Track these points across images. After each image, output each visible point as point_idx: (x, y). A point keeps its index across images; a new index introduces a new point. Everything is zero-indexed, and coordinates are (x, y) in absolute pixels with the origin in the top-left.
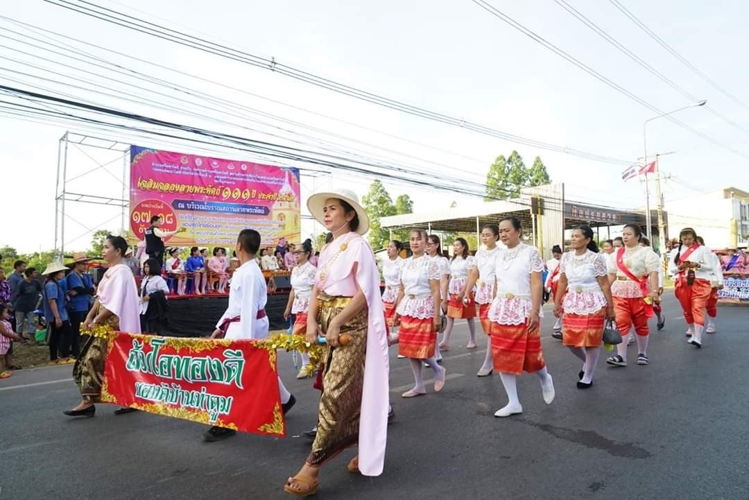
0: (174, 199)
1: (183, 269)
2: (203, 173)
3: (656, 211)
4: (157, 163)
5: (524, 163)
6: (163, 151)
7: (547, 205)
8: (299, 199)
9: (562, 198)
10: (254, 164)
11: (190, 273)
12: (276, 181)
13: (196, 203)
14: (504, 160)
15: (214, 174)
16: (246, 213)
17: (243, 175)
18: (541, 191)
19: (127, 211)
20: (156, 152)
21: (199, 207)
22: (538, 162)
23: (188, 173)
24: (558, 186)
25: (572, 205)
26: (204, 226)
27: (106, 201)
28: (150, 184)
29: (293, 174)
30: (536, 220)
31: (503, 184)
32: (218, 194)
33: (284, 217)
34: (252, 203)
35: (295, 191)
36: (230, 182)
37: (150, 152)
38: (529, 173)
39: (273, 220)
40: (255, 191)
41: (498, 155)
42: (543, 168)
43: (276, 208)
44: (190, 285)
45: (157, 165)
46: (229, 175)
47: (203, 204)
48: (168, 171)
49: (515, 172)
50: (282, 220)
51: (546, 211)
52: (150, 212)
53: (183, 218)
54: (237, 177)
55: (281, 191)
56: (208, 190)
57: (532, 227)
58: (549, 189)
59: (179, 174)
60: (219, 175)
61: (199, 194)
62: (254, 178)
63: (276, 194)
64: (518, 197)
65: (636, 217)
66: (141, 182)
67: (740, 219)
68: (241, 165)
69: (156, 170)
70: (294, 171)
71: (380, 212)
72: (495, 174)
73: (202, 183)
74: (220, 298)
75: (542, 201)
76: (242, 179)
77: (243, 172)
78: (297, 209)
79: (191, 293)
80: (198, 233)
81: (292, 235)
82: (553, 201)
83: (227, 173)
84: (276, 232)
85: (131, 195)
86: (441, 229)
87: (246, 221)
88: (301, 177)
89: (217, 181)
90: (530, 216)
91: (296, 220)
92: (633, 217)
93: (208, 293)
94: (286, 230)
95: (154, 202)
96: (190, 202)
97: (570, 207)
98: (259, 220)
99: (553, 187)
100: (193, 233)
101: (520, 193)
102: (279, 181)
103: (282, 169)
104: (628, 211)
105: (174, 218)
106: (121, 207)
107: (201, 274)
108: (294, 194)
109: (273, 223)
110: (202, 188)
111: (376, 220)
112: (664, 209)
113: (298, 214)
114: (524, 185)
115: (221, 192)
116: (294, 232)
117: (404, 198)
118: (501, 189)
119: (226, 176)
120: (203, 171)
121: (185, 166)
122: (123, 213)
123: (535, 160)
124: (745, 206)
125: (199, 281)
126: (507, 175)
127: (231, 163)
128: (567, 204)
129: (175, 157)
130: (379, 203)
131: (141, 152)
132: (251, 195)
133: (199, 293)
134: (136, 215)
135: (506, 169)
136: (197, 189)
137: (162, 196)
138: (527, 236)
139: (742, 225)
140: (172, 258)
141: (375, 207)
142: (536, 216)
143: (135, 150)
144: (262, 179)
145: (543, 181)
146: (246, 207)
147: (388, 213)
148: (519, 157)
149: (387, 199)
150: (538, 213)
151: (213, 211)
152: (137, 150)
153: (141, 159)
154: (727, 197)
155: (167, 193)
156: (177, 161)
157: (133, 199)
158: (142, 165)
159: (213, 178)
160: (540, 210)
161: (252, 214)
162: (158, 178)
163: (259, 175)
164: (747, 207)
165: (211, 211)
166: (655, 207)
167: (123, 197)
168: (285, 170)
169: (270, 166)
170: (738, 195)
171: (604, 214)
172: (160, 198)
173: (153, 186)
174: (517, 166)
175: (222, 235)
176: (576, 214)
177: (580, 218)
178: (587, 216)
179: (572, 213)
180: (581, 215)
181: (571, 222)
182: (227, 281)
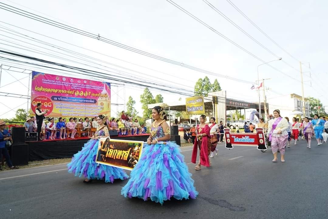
0: (52, 96)
1: (55, 128)
2: (66, 84)
3: (263, 103)
4: (44, 79)
5: (210, 82)
6: (48, 74)
7: (219, 100)
8: (110, 96)
9: (225, 97)
10: (90, 80)
11: (58, 129)
12: (100, 88)
13: (62, 97)
14: (202, 80)
15: (71, 85)
16: (86, 102)
18: (217, 94)
19: (30, 101)
20: (44, 74)
21: (64, 99)
22: (216, 81)
23: (59, 84)
24: (224, 92)
26: (66, 108)
27: (20, 96)
28: (41, 89)
29: (107, 85)
30: (214, 106)
31: (201, 91)
32: (73, 93)
33: (103, 104)
34: (89, 98)
35: (108, 93)
36: (79, 89)
37: (41, 75)
38: (212, 86)
39: (98, 105)
40: (90, 92)
41: (199, 78)
42: (218, 84)
43: (99, 100)
45: (44, 80)
47: (66, 98)
48: (50, 83)
49: (206, 86)
50: (102, 105)
51: (219, 103)
52: (40, 101)
53: (56, 104)
54: (82, 86)
55: (102, 93)
56: (68, 92)
57: (213, 109)
59: (54, 84)
60: (73, 85)
61: (64, 94)
62: (90, 87)
63: (100, 94)
64: (207, 97)
65: (256, 106)
66: (37, 88)
67: (297, 106)
68: (84, 81)
69: (44, 82)
70: (108, 84)
71: (148, 102)
72: (198, 86)
73: (65, 88)
74: (71, 141)
75: (217, 99)
76: (84, 87)
77: (85, 84)
78: (109, 101)
79: (58, 139)
80: (63, 111)
81: (106, 113)
82: (222, 98)
83: (77, 84)
84: (100, 111)
85: (32, 93)
86: (174, 110)
87: (86, 106)
88: (111, 86)
89: (73, 88)
90: (212, 104)
91: (109, 105)
92: (254, 105)
93: (66, 138)
94: (104, 110)
95: (42, 97)
96: (60, 97)
97: (229, 101)
98: (92, 105)
99: (221, 93)
100: (61, 111)
102: (101, 88)
103: (102, 83)
104: (253, 103)
105: (52, 104)
106: (27, 99)
107: (63, 130)
108: (108, 94)
109: (98, 107)
110: (66, 91)
111: (147, 105)
112: (267, 102)
113: (109, 103)
114: (210, 91)
116: (108, 111)
117: (159, 96)
119: (77, 85)
120: (66, 83)
121: (58, 81)
122: (28, 102)
123: (215, 80)
124: (299, 101)
125: (62, 133)
126: (203, 87)
127: (79, 80)
128: (227, 100)
129: (53, 77)
130: (148, 98)
131: (37, 74)
132: (88, 94)
133: (62, 138)
134: (34, 103)
135: (203, 84)
136: (63, 91)
137: (46, 94)
139: (298, 109)
141: (146, 99)
142: (214, 104)
143: (34, 73)
144: (94, 87)
145: (218, 89)
146: (86, 99)
147: (152, 102)
148: (208, 79)
149: (151, 96)
150: (215, 103)
151: (70, 101)
152: (35, 73)
153: (37, 77)
154: (292, 97)
155: (49, 93)
156: (54, 78)
157: (33, 96)
158: (37, 80)
159: (71, 87)
160: (216, 102)
161: (89, 102)
162: (45, 86)
163: (92, 86)
164: (300, 102)
165: (69, 101)
166: (263, 102)
167: (28, 94)
168: (104, 83)
169: (97, 81)
170: (296, 97)
171: (243, 104)
172: (45, 95)
173: (42, 89)
174: (207, 83)
175: (74, 112)
176: (231, 104)
177: (233, 106)
178: (236, 105)
179: (229, 103)
180: (233, 104)
181: (229, 107)
182: (75, 133)
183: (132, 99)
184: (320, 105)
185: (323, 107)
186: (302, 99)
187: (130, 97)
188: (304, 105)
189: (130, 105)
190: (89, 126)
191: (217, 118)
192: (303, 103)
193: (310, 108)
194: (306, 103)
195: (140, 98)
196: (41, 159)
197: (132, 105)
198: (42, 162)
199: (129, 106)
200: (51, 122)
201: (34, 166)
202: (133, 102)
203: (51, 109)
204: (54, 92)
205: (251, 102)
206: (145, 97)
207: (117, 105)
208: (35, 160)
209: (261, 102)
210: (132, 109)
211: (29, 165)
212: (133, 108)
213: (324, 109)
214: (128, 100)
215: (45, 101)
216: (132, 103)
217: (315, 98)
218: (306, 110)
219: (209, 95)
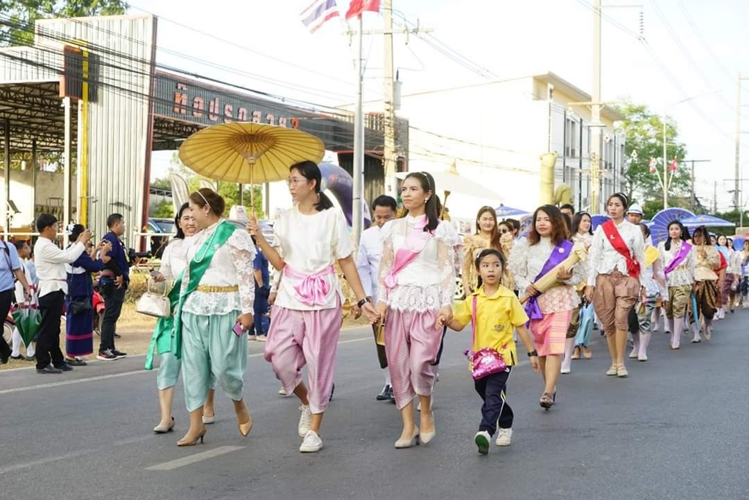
3: (381, 117)
7: (106, 74)
9: (148, 58)
24: (141, 23)
25: (177, 81)
30: (74, 114)
51: (104, 93)
57: (61, 135)
58: (116, 29)
64: (30, 43)
65: (335, 129)
67: (561, 153)
75: (94, 62)
82: (125, 63)
90: (60, 101)
92: (327, 128)
97: (170, 86)
99: (126, 24)
104: (318, 110)
112: (400, 114)
114: (49, 9)
124: (573, 123)
128: (163, 77)
138: (52, 161)
139: (566, 168)
142: (74, 104)
150: (81, 98)
154: (538, 97)
160: (85, 85)
164: (578, 126)
166: (380, 108)
170: (561, 92)
171: (258, 113)
176: (187, 107)
177: (197, 119)
178: (214, 114)
179: (174, 103)
180: (198, 111)
181: (173, 129)
184: (676, 154)
185: (689, 165)
186: (588, 109)
188: (595, 148)
191: (88, 199)
192: (596, 132)
193: (626, 168)
194: (608, 135)
205: (306, 107)
209: (367, 109)
213: (693, 179)
217: (651, 110)
218: (606, 174)
219: (39, 34)
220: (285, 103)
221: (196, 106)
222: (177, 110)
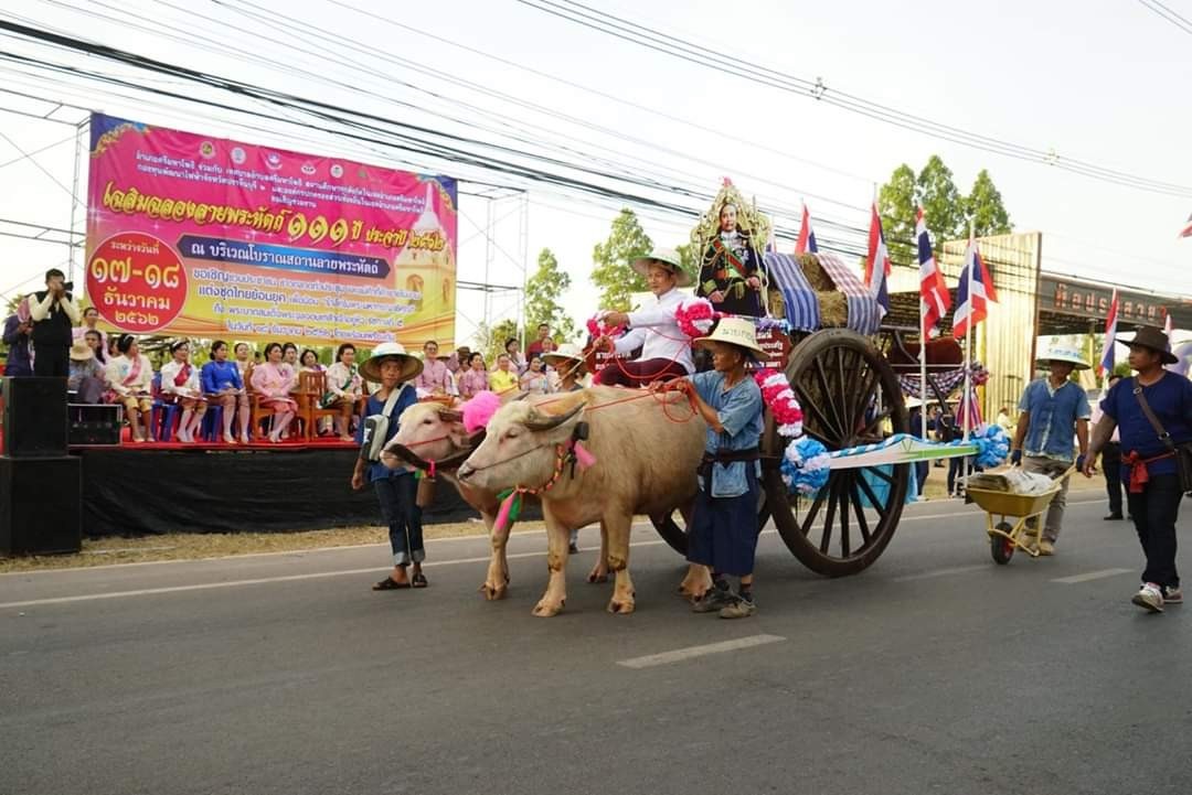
0: (182, 235)
1: (198, 388)
2: (246, 180)
4: (147, 154)
5: (955, 185)
6: (163, 129)
7: (1000, 279)
8: (455, 246)
9: (1034, 265)
10: (360, 164)
11: (212, 395)
12: (404, 204)
13: (230, 245)
14: (911, 174)
15: (272, 184)
16: (337, 271)
17: (334, 188)
18: (991, 248)
20: (146, 130)
21: (237, 254)
22: (984, 182)
23: (215, 180)
24: (1028, 238)
25: (1057, 282)
26: (245, 295)
27: (34, 232)
29: (442, 190)
31: (906, 231)
32: (277, 226)
33: (421, 283)
34: (352, 250)
35: (447, 229)
36: (306, 203)
37: (132, 131)
38: (966, 208)
39: (398, 289)
40: (358, 224)
41: (899, 166)
42: (994, 196)
43: (403, 262)
44: (212, 421)
45: (148, 159)
46: (303, 188)
47: (244, 246)
48: (172, 173)
49: (934, 204)
50: (415, 289)
51: (1001, 294)
52: (129, 260)
53: (201, 275)
54: (322, 191)
55: (417, 226)
56: (258, 218)
58: (1008, 244)
59: (193, 180)
60: (283, 185)
61: (237, 227)
62: (359, 197)
63: (406, 232)
64: (936, 259)
66: (111, 193)
68: (331, 166)
69: (145, 168)
70: (445, 185)
71: (632, 281)
72: (889, 207)
73: (244, 201)
74: (273, 452)
75: (991, 268)
76: (331, 198)
77: (333, 181)
78: (449, 267)
80: (232, 311)
81: (436, 325)
82: (1015, 270)
83: (298, 182)
84: (403, 314)
85: (89, 220)
87: (338, 288)
88: (459, 195)
89: (278, 200)
91: (448, 288)
93: (253, 441)
94: (423, 312)
95: (138, 240)
96: (216, 243)
97: (1052, 286)
98: (368, 287)
99: (1016, 240)
100: (222, 310)
101: (941, 251)
102: (411, 205)
103: (419, 179)
105: (181, 275)
106: (68, 247)
107: (237, 398)
108: (443, 234)
109: (397, 295)
110: (244, 213)
111: (623, 299)
113: (450, 278)
114: (952, 233)
115: (286, 223)
116: (440, 315)
118: (901, 242)
119: (298, 188)
120: (249, 175)
121: (210, 163)
122: (71, 260)
123: (977, 179)
125: (232, 413)
127: (309, 162)
128: (1046, 279)
129: (189, 143)
131: (113, 128)
132: (350, 233)
133: (230, 439)
134: (100, 265)
135: (915, 197)
136: (233, 215)
137: (156, 227)
140: (173, 363)
141: (623, 269)
143: (100, 124)
144: (375, 200)
145: (993, 226)
146: (337, 257)
148: (944, 171)
151: (265, 264)
152: (106, 123)
153: (113, 144)
155: (168, 221)
156: (192, 151)
157: (94, 230)
158: (115, 157)
159: (269, 192)
161: (352, 273)
162: (149, 187)
163: (371, 191)
165: (261, 263)
167: (72, 225)
168: (426, 180)
169: (393, 171)
171: (1129, 304)
172: (152, 231)
173: (137, 203)
174: (939, 190)
175: (285, 315)
176: (1067, 302)
177: (1075, 311)
178: (1090, 306)
179: (1055, 300)
180: (1076, 304)
181: (1054, 319)
182: (289, 417)
183: (554, 265)
187: (546, 255)
189: (545, 295)
190: (352, 386)
195: (592, 260)
196: (134, 529)
197: (551, 294)
198: (144, 546)
199: (539, 298)
200: (179, 361)
201: (107, 559)
202: (561, 280)
203: (178, 297)
204: (189, 215)
205: (1173, 297)
206: (615, 255)
207: (487, 288)
208: (108, 534)
210: (550, 312)
211: (83, 552)
212: (555, 308)
214: (534, 269)
215: (151, 259)
216: (551, 284)
219: (948, 252)
220: (1154, 294)
221: (1074, 300)
222: (1058, 304)
